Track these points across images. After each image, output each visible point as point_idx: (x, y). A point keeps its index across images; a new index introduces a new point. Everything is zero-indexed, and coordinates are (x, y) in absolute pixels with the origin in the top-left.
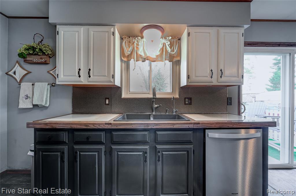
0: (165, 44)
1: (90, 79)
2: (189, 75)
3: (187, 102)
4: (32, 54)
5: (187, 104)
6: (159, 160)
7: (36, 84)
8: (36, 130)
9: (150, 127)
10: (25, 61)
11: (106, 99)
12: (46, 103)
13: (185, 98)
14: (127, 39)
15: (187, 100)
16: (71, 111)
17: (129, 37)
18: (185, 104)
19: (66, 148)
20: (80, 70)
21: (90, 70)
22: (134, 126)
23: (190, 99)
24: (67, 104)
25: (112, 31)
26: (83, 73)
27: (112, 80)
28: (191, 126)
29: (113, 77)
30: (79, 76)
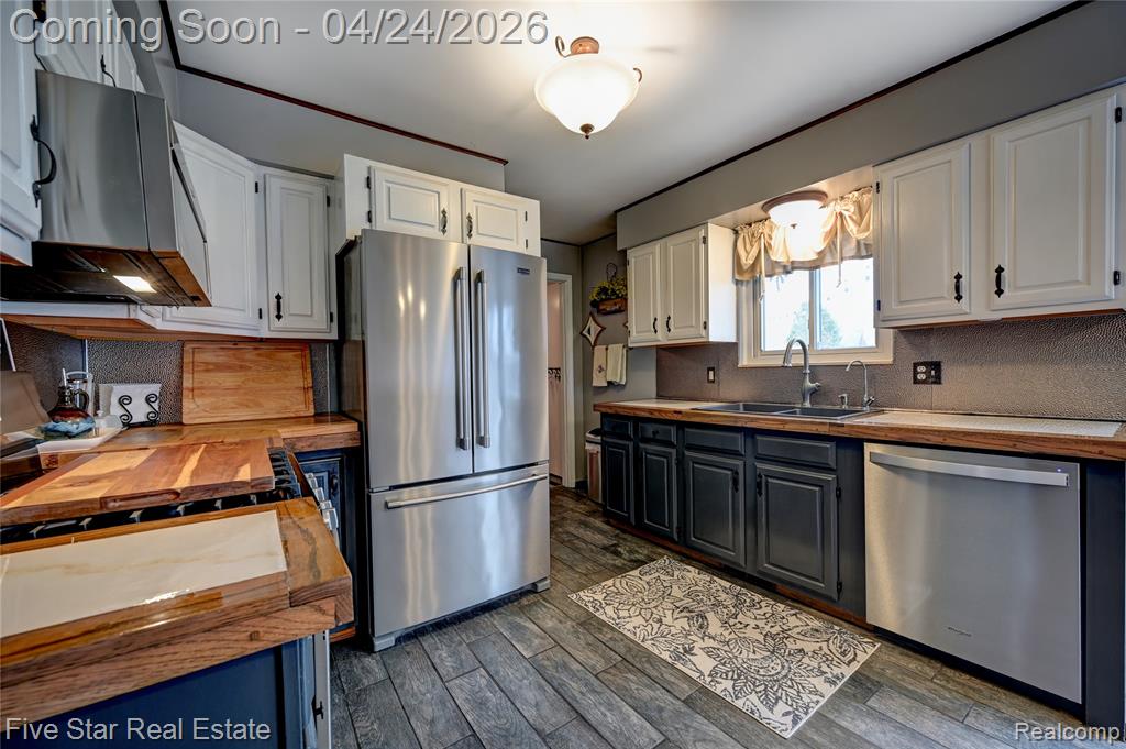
0: (841, 214)
1: (670, 334)
2: (879, 302)
3: (921, 377)
4: (606, 300)
5: (923, 382)
6: (760, 494)
7: (610, 347)
8: (604, 415)
9: (739, 424)
10: (599, 312)
11: (709, 369)
12: (621, 379)
13: (916, 365)
14: (745, 230)
15: (921, 369)
16: (654, 395)
17: (750, 225)
18: (916, 381)
19: (631, 445)
20: (656, 319)
21: (669, 318)
22: (714, 419)
23: (937, 366)
24: (648, 379)
25: (702, 234)
26: (660, 325)
27: (703, 333)
28: (824, 430)
29: (706, 326)
30: (656, 331)
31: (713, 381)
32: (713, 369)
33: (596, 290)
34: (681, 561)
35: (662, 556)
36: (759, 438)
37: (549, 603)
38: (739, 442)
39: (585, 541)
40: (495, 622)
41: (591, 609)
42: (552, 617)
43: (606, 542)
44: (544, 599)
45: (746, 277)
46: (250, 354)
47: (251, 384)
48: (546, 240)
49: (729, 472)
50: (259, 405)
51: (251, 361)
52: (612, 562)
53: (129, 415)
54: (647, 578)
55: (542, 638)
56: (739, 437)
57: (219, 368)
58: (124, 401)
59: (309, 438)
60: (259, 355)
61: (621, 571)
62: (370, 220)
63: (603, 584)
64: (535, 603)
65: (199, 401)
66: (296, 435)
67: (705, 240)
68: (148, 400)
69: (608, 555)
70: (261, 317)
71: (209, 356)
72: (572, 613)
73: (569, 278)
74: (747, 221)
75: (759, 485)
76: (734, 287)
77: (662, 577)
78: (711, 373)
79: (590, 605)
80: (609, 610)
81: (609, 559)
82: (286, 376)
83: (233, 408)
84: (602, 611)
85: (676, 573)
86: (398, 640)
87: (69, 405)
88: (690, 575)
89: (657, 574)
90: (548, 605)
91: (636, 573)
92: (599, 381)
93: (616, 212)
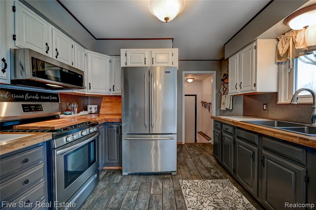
1: (241, 90)
6: (264, 166)
7: (227, 95)
8: (214, 120)
9: (254, 131)
10: (224, 83)
11: (264, 104)
12: (230, 108)
14: (282, 38)
16: (242, 113)
19: (221, 133)
20: (237, 84)
21: (241, 83)
25: (254, 45)
26: (238, 86)
27: (254, 88)
28: (296, 141)
29: (255, 85)
30: (237, 89)
31: (266, 110)
32: (266, 104)
33: (223, 75)
34: (234, 184)
35: (226, 178)
36: (264, 138)
37: (172, 180)
38: (256, 139)
39: (202, 164)
40: (153, 179)
41: (182, 187)
42: (169, 184)
43: (209, 166)
44: (172, 178)
45: (283, 60)
46: (114, 99)
47: (113, 106)
48: (180, 60)
49: (251, 152)
50: (113, 110)
51: (114, 101)
52: (205, 174)
53: (92, 111)
54: (212, 185)
55: (160, 190)
56: (256, 137)
57: (108, 102)
58: (91, 108)
59: (111, 119)
60: (116, 99)
61: (205, 178)
62: (126, 64)
63: (194, 180)
64: (168, 178)
65: (103, 109)
66: (109, 118)
67: (256, 47)
68: (95, 109)
69: (206, 171)
70: (110, 91)
71: (107, 100)
72: (175, 186)
73: (215, 72)
74: (283, 33)
75: (263, 161)
76: (276, 66)
77: (219, 187)
78: (265, 106)
79: (183, 186)
80: (188, 190)
81: (205, 173)
82: (119, 104)
83: (108, 111)
84: (185, 189)
85: (227, 187)
86: (129, 174)
87: (68, 109)
88: (232, 190)
89: (218, 185)
90: (171, 180)
91: (210, 181)
92: (223, 108)
93: (225, 45)
